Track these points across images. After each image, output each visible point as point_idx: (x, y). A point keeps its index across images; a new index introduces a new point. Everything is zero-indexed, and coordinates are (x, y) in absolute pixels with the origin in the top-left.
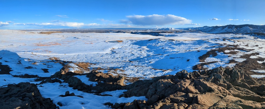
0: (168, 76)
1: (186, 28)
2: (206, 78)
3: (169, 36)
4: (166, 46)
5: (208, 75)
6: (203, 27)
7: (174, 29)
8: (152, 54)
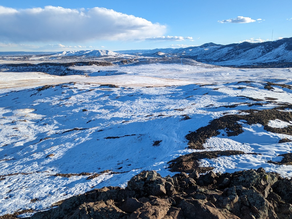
0: (106, 190)
1: (150, 51)
2: (216, 196)
3: (99, 73)
4: (94, 103)
5: (221, 188)
6: (201, 47)
7: (114, 54)
8: (54, 132)
